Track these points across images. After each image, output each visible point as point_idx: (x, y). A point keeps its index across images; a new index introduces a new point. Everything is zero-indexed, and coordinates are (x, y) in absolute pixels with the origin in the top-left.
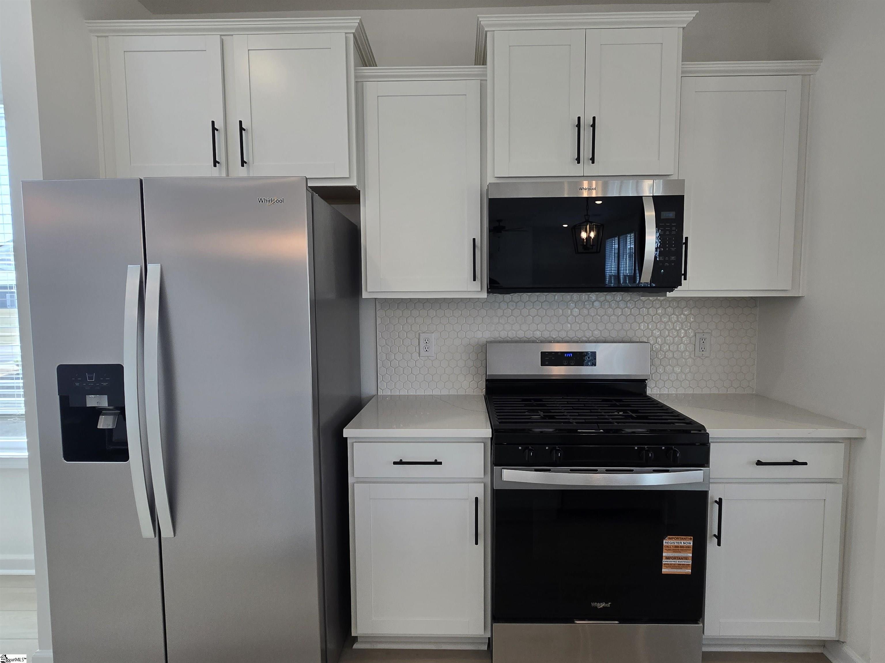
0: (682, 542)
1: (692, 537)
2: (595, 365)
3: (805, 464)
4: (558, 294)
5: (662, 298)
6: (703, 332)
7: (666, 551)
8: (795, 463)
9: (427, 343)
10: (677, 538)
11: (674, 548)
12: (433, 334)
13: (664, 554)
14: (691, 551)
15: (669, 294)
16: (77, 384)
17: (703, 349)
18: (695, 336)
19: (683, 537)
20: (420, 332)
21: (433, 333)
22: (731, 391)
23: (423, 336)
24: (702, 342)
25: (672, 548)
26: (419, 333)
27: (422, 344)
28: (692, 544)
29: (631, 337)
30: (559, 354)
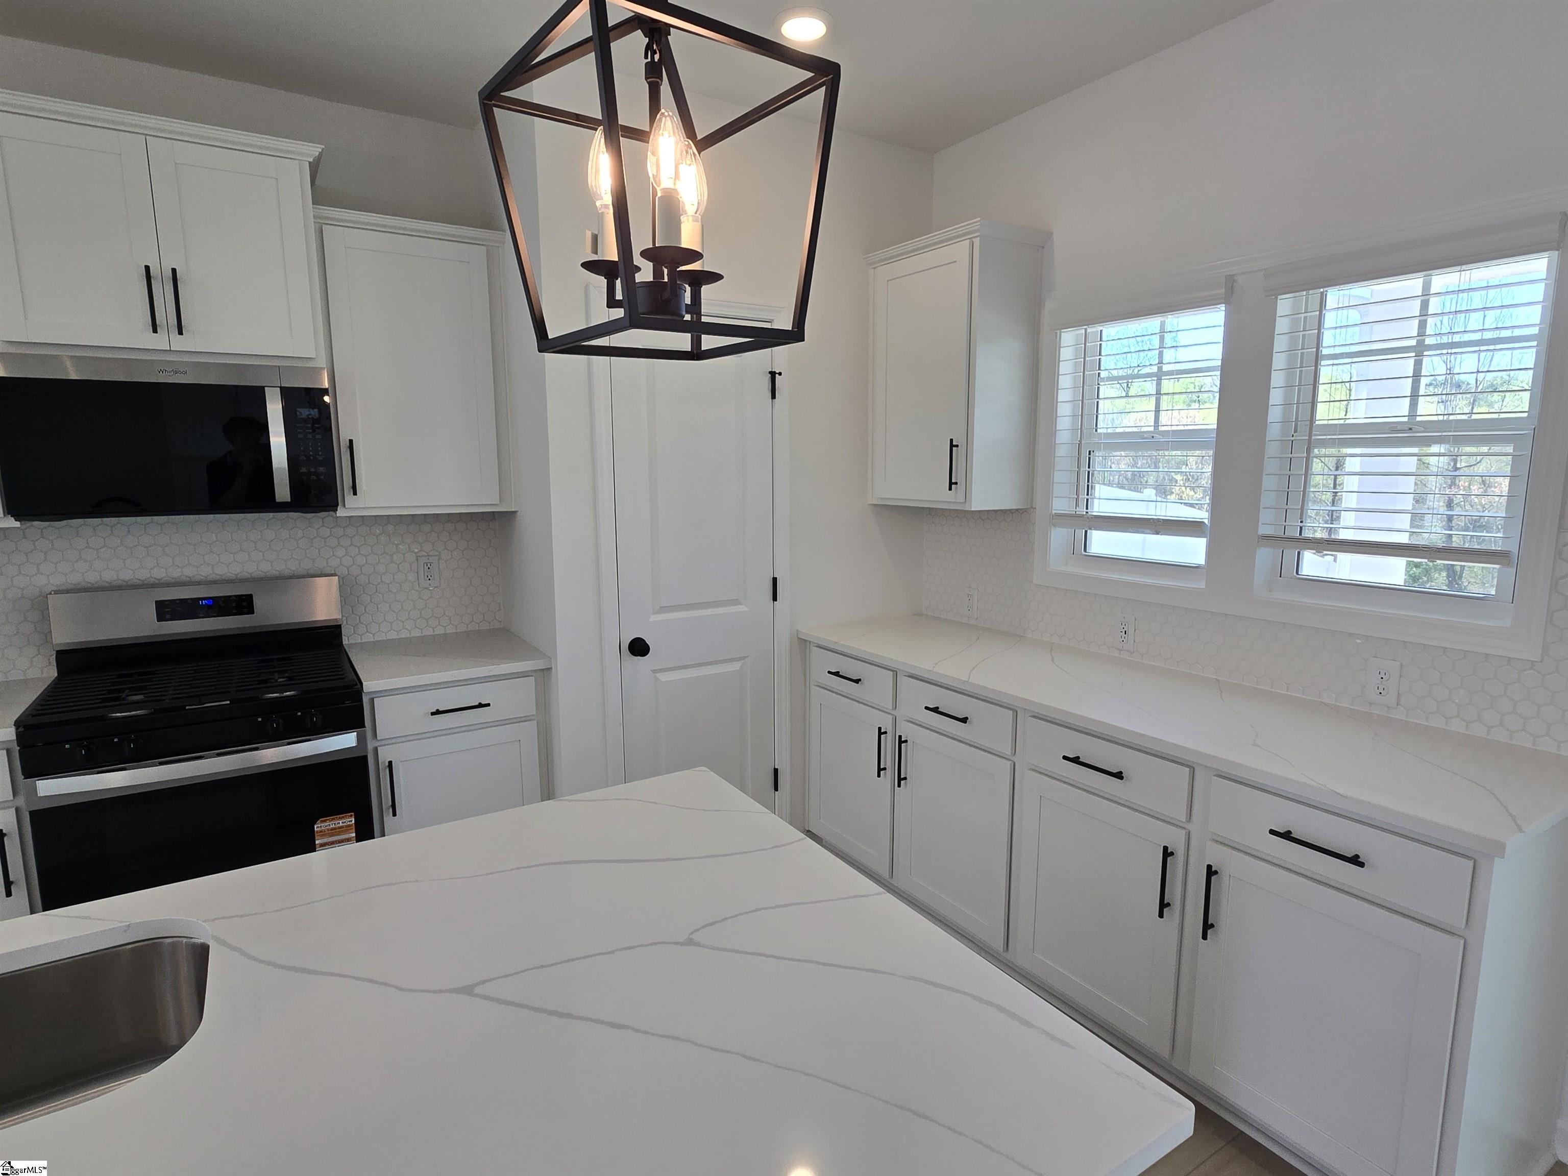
0: (341, 822)
1: (353, 814)
2: (253, 613)
3: (488, 705)
6: (428, 556)
7: (319, 837)
8: (481, 706)
10: (333, 819)
11: (330, 832)
13: (317, 842)
14: (354, 830)
17: (429, 577)
18: (417, 560)
19: (341, 816)
22: (473, 627)
24: (426, 568)
25: (327, 832)
28: (353, 822)
29: (322, 567)
30: (189, 601)
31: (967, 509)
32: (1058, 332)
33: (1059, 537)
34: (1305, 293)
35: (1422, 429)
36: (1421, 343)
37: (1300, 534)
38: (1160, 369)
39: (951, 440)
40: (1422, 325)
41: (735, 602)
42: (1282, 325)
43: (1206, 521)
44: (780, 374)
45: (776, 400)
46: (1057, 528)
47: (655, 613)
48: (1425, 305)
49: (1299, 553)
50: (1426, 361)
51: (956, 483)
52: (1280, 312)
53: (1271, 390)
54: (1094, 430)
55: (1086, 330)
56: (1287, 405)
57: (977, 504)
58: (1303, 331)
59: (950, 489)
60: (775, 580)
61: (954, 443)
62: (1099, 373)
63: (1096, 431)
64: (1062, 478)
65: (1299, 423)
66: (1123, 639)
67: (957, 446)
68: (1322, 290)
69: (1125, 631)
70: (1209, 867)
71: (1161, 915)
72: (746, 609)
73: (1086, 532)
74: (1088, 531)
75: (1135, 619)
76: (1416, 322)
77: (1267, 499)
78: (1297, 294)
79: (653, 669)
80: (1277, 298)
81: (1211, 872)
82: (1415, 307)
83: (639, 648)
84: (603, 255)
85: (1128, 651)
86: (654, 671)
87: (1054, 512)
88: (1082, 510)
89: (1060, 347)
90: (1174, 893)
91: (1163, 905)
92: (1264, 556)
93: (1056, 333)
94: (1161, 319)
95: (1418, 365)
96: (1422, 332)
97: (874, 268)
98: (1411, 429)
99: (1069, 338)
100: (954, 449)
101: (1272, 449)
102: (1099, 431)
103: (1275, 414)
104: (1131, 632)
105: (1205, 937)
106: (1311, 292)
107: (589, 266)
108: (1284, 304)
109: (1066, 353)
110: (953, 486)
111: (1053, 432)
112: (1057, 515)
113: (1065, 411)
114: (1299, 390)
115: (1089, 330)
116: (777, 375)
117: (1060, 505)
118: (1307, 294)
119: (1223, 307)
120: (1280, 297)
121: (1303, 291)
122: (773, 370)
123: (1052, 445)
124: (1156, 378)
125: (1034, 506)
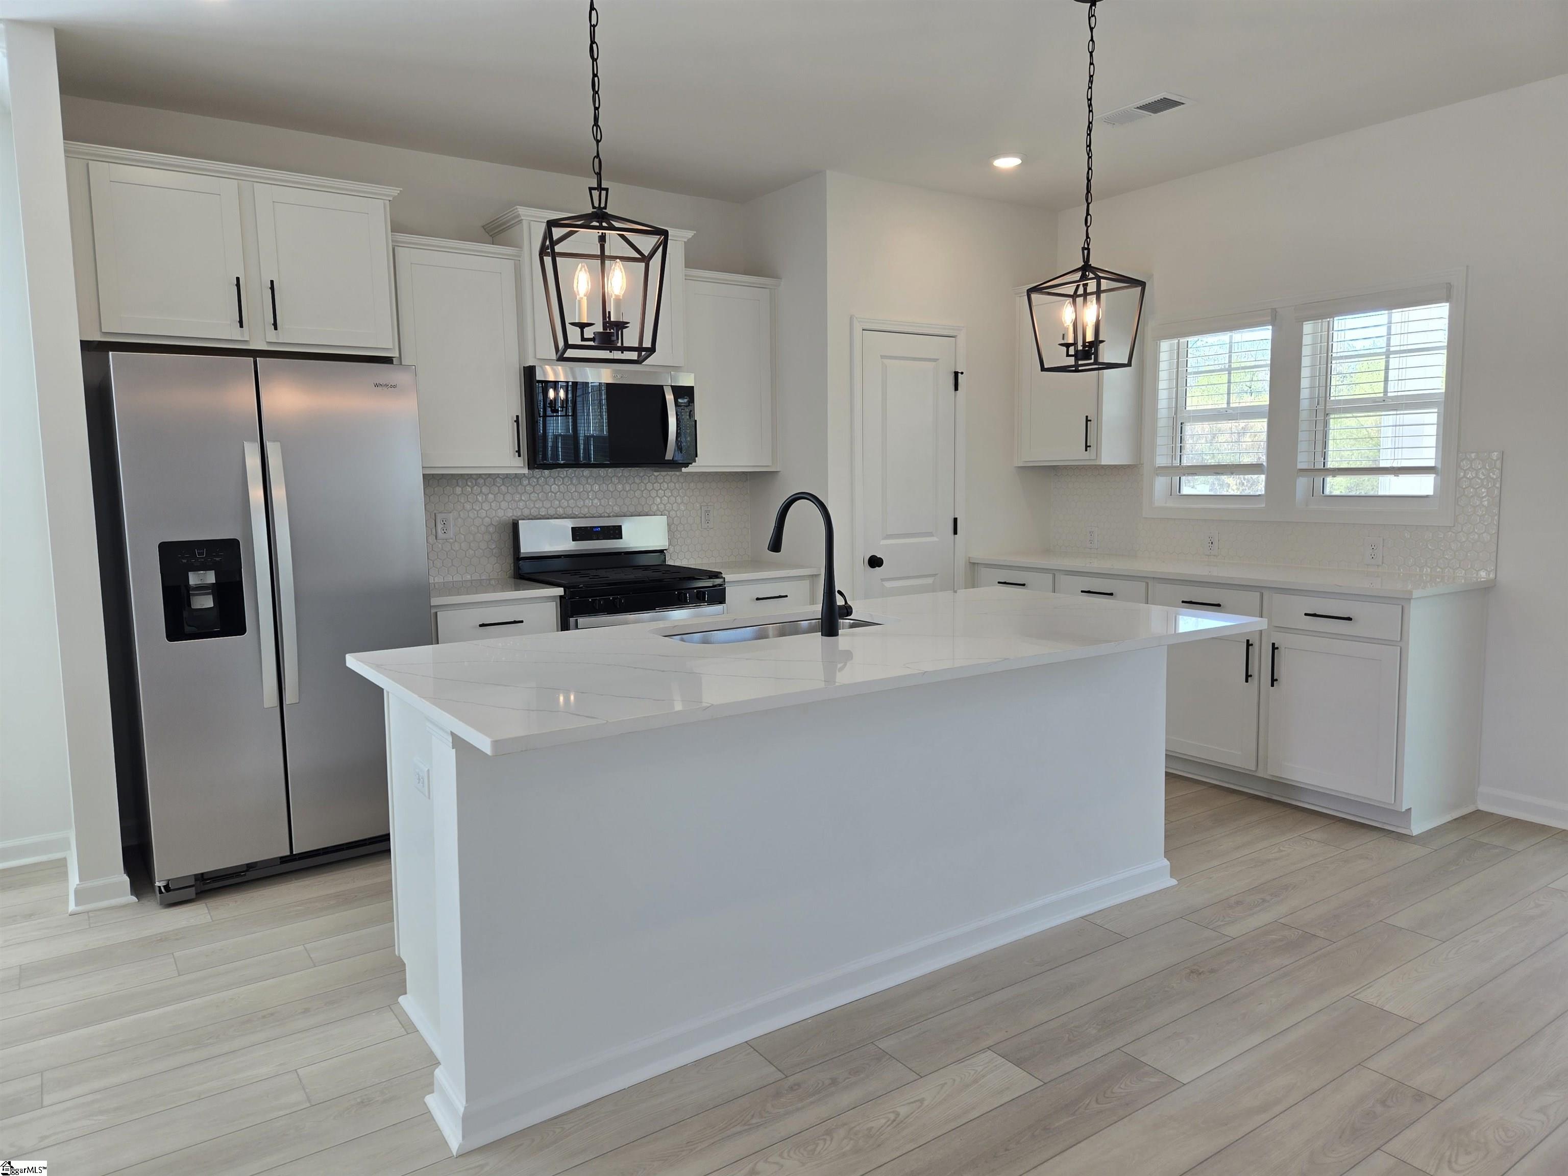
2: (622, 539)
3: (786, 596)
4: (579, 469)
5: (678, 473)
6: (707, 505)
9: (444, 524)
12: (451, 514)
15: (684, 470)
16: (184, 561)
17: (708, 521)
18: (701, 509)
20: (435, 512)
21: (451, 512)
22: (732, 559)
23: (439, 517)
24: (707, 514)
26: (435, 514)
27: (440, 526)
30: (588, 528)
31: (1098, 463)
32: (1158, 342)
33: (1161, 484)
34: (1320, 321)
35: (1391, 401)
36: (1388, 350)
37: (1324, 466)
38: (1230, 366)
39: (1087, 417)
40: (1389, 340)
41: (930, 534)
42: (1307, 340)
43: (1265, 464)
44: (962, 373)
45: (958, 391)
46: (1159, 477)
47: (883, 539)
48: (1389, 328)
49: (1324, 479)
50: (1391, 361)
51: (1090, 446)
52: (1305, 331)
53: (1302, 379)
54: (1184, 408)
55: (1179, 340)
56: (1312, 387)
57: (1107, 459)
58: (1320, 343)
59: (1086, 450)
60: (955, 520)
61: (1089, 419)
62: (1187, 370)
63: (1185, 408)
64: (1163, 441)
65: (1320, 399)
66: (1211, 547)
67: (1090, 421)
68: (1328, 319)
69: (1212, 543)
70: (1273, 644)
71: (1247, 681)
72: (937, 540)
73: (1180, 478)
74: (1182, 478)
75: (1219, 533)
76: (1385, 339)
77: (1303, 446)
78: (1316, 321)
79: (882, 578)
80: (1303, 324)
81: (1274, 648)
82: (1383, 331)
83: (875, 562)
84: (1067, 341)
85: (1214, 556)
86: (882, 580)
87: (1157, 466)
88: (1177, 463)
89: (1160, 352)
90: (1253, 670)
91: (1248, 676)
92: (1302, 483)
93: (1157, 343)
94: (1231, 334)
95: (1387, 363)
96: (1388, 345)
97: (1020, 297)
98: (1384, 401)
99: (1165, 345)
100: (1089, 422)
101: (1304, 415)
102: (1187, 409)
103: (1305, 393)
104: (1215, 544)
105: (1272, 685)
106: (1324, 320)
107: (1062, 345)
108: (1308, 327)
109: (1164, 356)
110: (1088, 448)
111: (1155, 409)
112: (1159, 467)
113: (1163, 395)
114: (1319, 379)
115: (1181, 341)
116: (959, 374)
117: (1162, 460)
118: (1322, 322)
119: (1270, 327)
120: (1304, 323)
121: (1319, 319)
122: (956, 371)
123: (1155, 419)
124: (1227, 372)
125: (1142, 462)
